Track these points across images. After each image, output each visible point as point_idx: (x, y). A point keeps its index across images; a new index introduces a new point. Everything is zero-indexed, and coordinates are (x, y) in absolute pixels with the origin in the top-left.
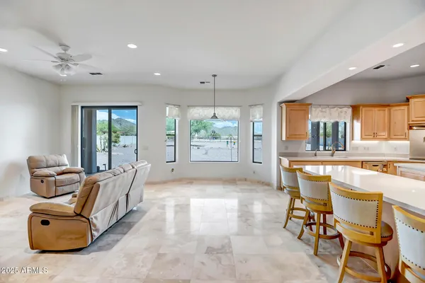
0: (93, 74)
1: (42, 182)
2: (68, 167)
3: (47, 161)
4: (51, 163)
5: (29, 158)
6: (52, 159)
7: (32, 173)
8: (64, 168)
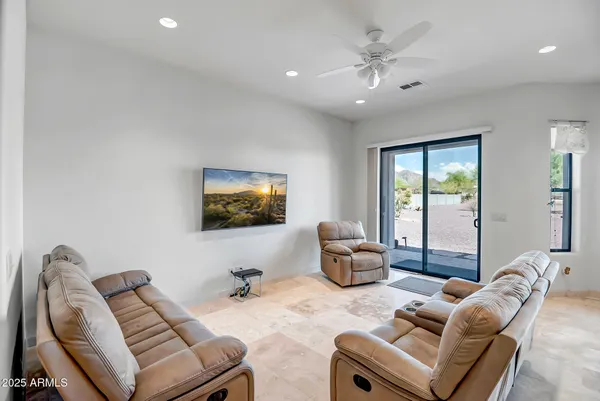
0: (404, 87)
1: (335, 261)
2: (365, 241)
3: (340, 230)
4: (345, 233)
5: (321, 225)
6: (347, 227)
7: (323, 247)
8: (359, 242)
